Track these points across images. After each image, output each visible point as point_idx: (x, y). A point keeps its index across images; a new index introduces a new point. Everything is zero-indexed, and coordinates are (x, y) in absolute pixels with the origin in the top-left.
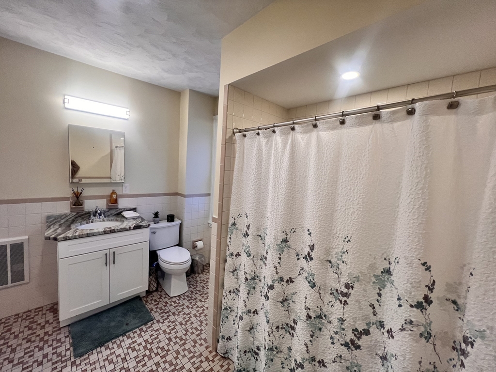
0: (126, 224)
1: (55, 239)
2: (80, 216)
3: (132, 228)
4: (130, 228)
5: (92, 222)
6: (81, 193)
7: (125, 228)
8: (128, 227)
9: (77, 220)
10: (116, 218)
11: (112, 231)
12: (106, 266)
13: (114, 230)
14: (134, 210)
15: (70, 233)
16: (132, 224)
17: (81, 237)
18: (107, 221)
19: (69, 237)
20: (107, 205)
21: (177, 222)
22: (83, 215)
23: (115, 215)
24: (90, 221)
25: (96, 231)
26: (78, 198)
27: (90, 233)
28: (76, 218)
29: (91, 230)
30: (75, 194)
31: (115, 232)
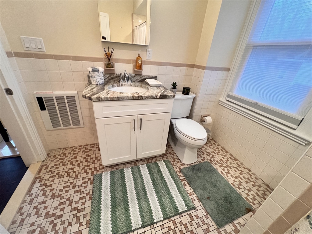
0: (151, 92)
1: (90, 98)
2: (112, 78)
3: (158, 97)
4: (156, 96)
5: (122, 86)
6: (111, 55)
7: (152, 96)
8: (154, 95)
9: (110, 82)
10: (141, 84)
11: (140, 98)
12: (135, 130)
13: (142, 96)
14: (155, 78)
15: (103, 94)
16: (157, 92)
17: (112, 99)
18: (134, 86)
19: (101, 98)
20: (134, 70)
21: (191, 96)
22: (114, 78)
23: (139, 81)
24: (120, 84)
25: (125, 95)
26: (109, 59)
27: (120, 97)
28: (109, 80)
29: (121, 93)
30: (107, 55)
31: (143, 99)
